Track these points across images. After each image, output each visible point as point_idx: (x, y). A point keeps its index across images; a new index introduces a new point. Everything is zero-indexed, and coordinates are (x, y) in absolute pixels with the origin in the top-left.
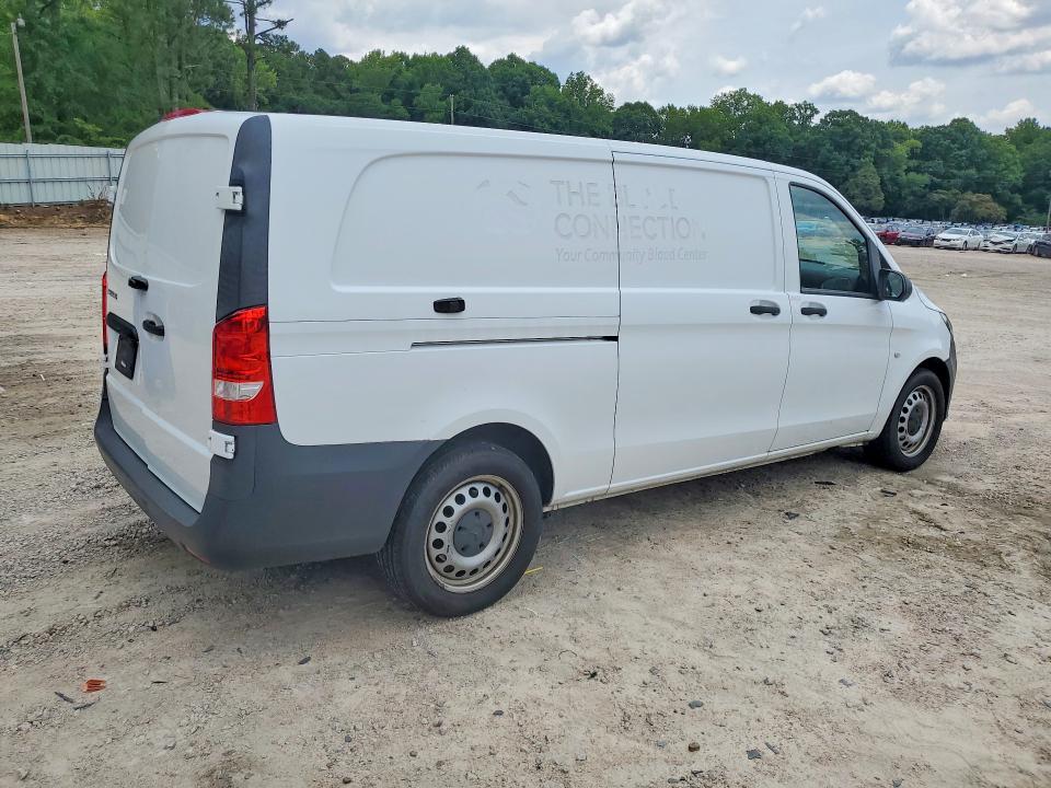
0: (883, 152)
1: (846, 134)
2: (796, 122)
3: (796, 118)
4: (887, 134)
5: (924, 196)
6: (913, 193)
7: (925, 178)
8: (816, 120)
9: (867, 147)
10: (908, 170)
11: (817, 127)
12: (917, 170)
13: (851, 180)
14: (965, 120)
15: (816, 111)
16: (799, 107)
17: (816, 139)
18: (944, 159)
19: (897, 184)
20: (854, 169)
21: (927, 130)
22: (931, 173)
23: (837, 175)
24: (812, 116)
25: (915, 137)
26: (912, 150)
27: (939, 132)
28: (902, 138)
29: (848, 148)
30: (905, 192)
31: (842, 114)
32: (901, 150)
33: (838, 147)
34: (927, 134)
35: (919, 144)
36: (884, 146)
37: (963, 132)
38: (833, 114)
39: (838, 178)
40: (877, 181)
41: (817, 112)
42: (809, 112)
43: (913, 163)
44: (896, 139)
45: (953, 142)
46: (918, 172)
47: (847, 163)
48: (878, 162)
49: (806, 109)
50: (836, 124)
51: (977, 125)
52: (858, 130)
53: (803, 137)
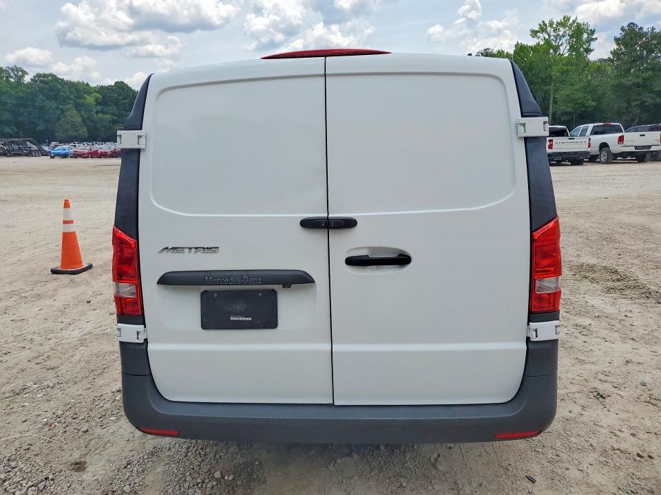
0: (79, 101)
1: (52, 89)
2: (12, 80)
3: (12, 77)
4: (79, 89)
5: (110, 128)
6: (104, 126)
7: (108, 117)
8: (27, 79)
9: (68, 98)
10: (97, 112)
11: (29, 84)
12: (102, 112)
13: (63, 119)
14: (122, 82)
15: (25, 73)
16: (12, 69)
17: (31, 92)
18: (115, 105)
19: (92, 121)
20: (62, 111)
21: (102, 88)
22: (110, 114)
23: (53, 116)
24: (23, 76)
25: (95, 91)
26: (96, 99)
27: (109, 89)
28: (88, 92)
29: (55, 98)
30: (98, 126)
31: (45, 76)
32: (90, 100)
33: (49, 98)
34: (102, 90)
35: (99, 95)
36: (79, 97)
37: (123, 90)
38: (39, 75)
39: (53, 118)
40: (80, 119)
41: (27, 74)
42: (20, 73)
43: (99, 108)
44: (85, 93)
45: (119, 95)
46: (103, 113)
47: (57, 108)
48: (78, 106)
49: (18, 72)
50: (42, 82)
51: (130, 86)
52: (59, 86)
53: (20, 90)
